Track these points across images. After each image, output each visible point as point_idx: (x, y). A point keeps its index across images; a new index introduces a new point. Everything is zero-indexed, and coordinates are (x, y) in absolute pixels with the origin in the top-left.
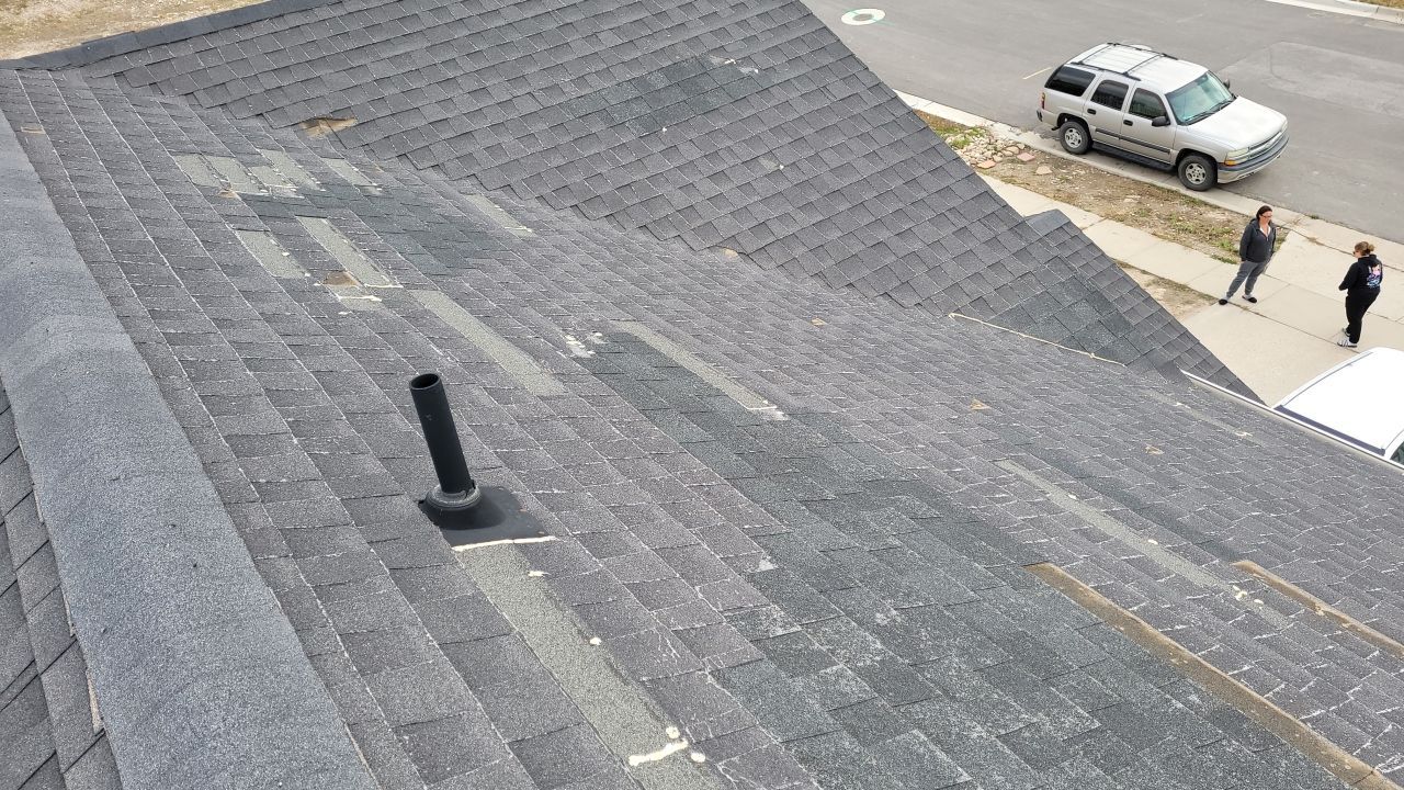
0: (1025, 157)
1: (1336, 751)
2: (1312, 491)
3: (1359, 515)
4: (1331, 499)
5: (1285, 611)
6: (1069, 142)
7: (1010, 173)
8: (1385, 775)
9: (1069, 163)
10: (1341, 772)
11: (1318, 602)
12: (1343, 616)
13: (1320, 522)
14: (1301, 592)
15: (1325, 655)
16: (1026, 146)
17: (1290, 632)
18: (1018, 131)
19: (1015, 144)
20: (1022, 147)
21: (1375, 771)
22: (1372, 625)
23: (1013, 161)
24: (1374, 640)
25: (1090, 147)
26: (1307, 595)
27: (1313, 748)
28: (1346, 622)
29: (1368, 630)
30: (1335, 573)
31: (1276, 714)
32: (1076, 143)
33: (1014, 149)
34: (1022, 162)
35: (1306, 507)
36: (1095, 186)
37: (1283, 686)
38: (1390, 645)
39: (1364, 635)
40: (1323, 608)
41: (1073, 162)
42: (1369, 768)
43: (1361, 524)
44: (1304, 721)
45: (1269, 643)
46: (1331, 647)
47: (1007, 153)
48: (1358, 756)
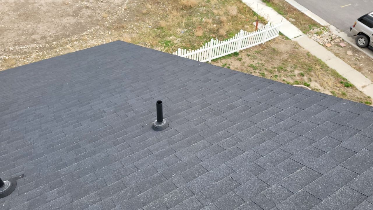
0: (342, 44)
6: (359, 42)
7: (337, 52)
9: (358, 51)
16: (343, 40)
18: (339, 31)
19: (339, 37)
20: (341, 40)
23: (338, 45)
25: (367, 46)
32: (362, 43)
33: (338, 40)
34: (341, 47)
36: (368, 65)
41: (360, 51)
47: (336, 41)
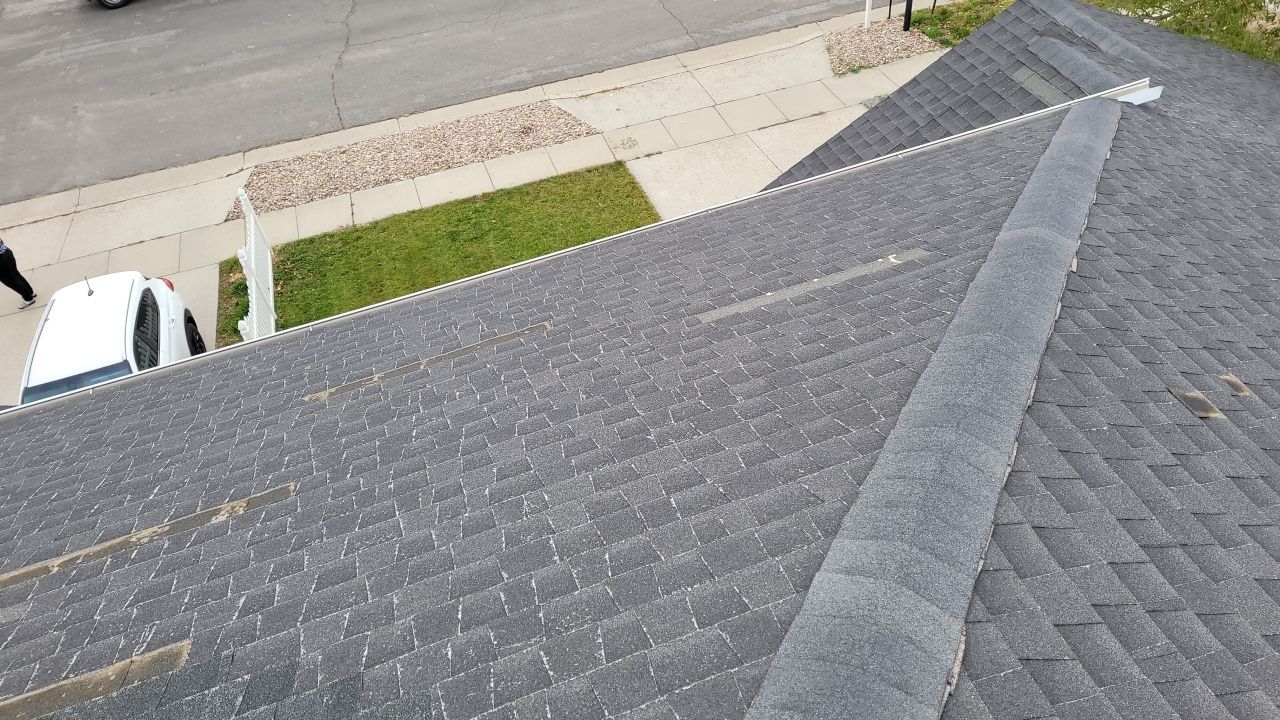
1: (99, 674)
2: (17, 469)
3: (63, 456)
4: (36, 463)
5: (21, 598)
8: (142, 653)
10: (110, 685)
11: (49, 563)
12: (75, 554)
13: (31, 491)
14: (32, 567)
15: (69, 602)
17: (34, 613)
21: (134, 658)
22: (101, 541)
24: (105, 552)
26: (39, 565)
27: (81, 692)
28: (77, 558)
29: (98, 548)
30: (58, 523)
31: (40, 696)
35: (16, 488)
37: (37, 666)
38: (119, 543)
39: (98, 555)
40: (55, 564)
42: (128, 660)
43: (68, 463)
44: (66, 678)
45: (17, 640)
46: (70, 592)
48: (118, 660)
